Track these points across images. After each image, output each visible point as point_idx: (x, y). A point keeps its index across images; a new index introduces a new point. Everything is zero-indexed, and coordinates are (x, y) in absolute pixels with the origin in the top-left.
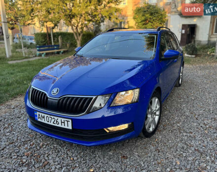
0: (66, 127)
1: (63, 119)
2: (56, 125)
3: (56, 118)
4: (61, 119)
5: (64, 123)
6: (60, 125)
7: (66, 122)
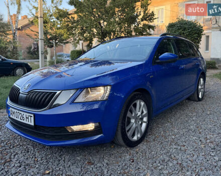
0: (29, 123)
1: (27, 114)
2: (22, 121)
3: (22, 113)
4: (26, 114)
6: (25, 122)
7: (29, 117)
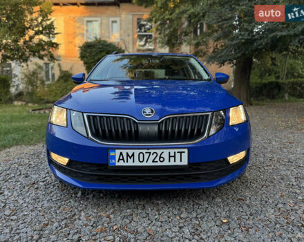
0: (178, 163)
1: (172, 151)
2: (159, 164)
3: (159, 152)
4: (169, 150)
5: (174, 156)
6: (166, 163)
7: (178, 155)
